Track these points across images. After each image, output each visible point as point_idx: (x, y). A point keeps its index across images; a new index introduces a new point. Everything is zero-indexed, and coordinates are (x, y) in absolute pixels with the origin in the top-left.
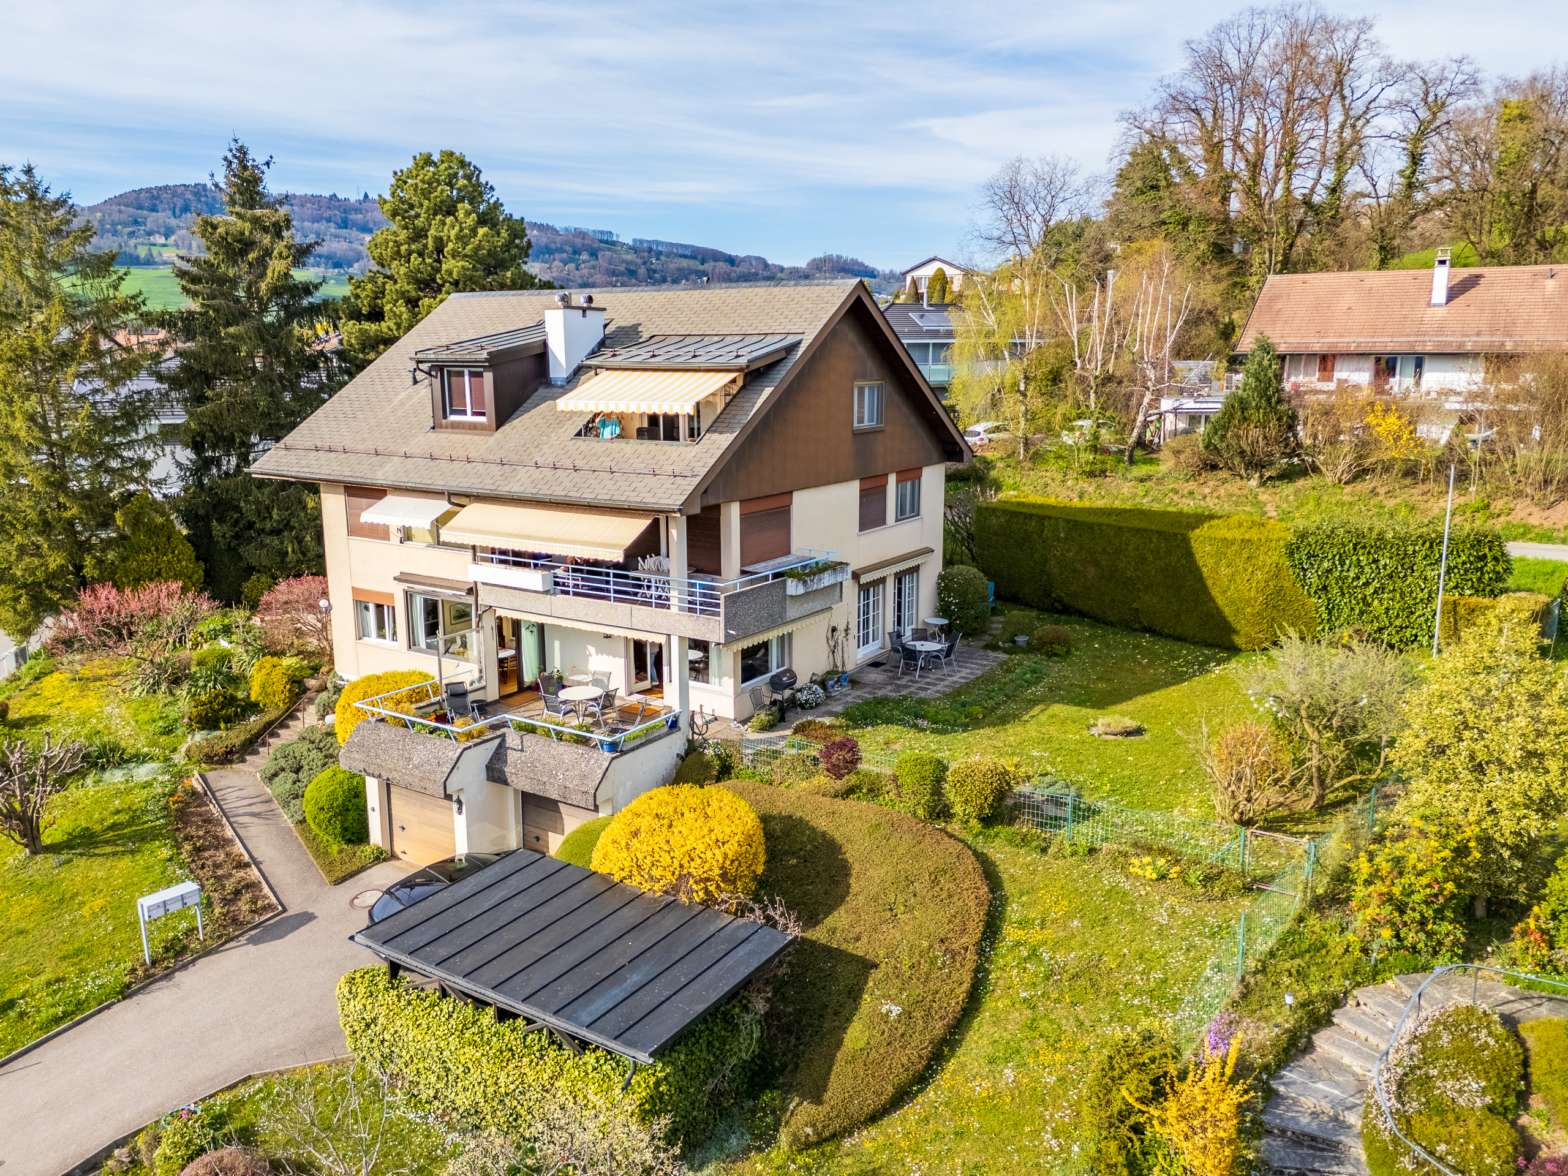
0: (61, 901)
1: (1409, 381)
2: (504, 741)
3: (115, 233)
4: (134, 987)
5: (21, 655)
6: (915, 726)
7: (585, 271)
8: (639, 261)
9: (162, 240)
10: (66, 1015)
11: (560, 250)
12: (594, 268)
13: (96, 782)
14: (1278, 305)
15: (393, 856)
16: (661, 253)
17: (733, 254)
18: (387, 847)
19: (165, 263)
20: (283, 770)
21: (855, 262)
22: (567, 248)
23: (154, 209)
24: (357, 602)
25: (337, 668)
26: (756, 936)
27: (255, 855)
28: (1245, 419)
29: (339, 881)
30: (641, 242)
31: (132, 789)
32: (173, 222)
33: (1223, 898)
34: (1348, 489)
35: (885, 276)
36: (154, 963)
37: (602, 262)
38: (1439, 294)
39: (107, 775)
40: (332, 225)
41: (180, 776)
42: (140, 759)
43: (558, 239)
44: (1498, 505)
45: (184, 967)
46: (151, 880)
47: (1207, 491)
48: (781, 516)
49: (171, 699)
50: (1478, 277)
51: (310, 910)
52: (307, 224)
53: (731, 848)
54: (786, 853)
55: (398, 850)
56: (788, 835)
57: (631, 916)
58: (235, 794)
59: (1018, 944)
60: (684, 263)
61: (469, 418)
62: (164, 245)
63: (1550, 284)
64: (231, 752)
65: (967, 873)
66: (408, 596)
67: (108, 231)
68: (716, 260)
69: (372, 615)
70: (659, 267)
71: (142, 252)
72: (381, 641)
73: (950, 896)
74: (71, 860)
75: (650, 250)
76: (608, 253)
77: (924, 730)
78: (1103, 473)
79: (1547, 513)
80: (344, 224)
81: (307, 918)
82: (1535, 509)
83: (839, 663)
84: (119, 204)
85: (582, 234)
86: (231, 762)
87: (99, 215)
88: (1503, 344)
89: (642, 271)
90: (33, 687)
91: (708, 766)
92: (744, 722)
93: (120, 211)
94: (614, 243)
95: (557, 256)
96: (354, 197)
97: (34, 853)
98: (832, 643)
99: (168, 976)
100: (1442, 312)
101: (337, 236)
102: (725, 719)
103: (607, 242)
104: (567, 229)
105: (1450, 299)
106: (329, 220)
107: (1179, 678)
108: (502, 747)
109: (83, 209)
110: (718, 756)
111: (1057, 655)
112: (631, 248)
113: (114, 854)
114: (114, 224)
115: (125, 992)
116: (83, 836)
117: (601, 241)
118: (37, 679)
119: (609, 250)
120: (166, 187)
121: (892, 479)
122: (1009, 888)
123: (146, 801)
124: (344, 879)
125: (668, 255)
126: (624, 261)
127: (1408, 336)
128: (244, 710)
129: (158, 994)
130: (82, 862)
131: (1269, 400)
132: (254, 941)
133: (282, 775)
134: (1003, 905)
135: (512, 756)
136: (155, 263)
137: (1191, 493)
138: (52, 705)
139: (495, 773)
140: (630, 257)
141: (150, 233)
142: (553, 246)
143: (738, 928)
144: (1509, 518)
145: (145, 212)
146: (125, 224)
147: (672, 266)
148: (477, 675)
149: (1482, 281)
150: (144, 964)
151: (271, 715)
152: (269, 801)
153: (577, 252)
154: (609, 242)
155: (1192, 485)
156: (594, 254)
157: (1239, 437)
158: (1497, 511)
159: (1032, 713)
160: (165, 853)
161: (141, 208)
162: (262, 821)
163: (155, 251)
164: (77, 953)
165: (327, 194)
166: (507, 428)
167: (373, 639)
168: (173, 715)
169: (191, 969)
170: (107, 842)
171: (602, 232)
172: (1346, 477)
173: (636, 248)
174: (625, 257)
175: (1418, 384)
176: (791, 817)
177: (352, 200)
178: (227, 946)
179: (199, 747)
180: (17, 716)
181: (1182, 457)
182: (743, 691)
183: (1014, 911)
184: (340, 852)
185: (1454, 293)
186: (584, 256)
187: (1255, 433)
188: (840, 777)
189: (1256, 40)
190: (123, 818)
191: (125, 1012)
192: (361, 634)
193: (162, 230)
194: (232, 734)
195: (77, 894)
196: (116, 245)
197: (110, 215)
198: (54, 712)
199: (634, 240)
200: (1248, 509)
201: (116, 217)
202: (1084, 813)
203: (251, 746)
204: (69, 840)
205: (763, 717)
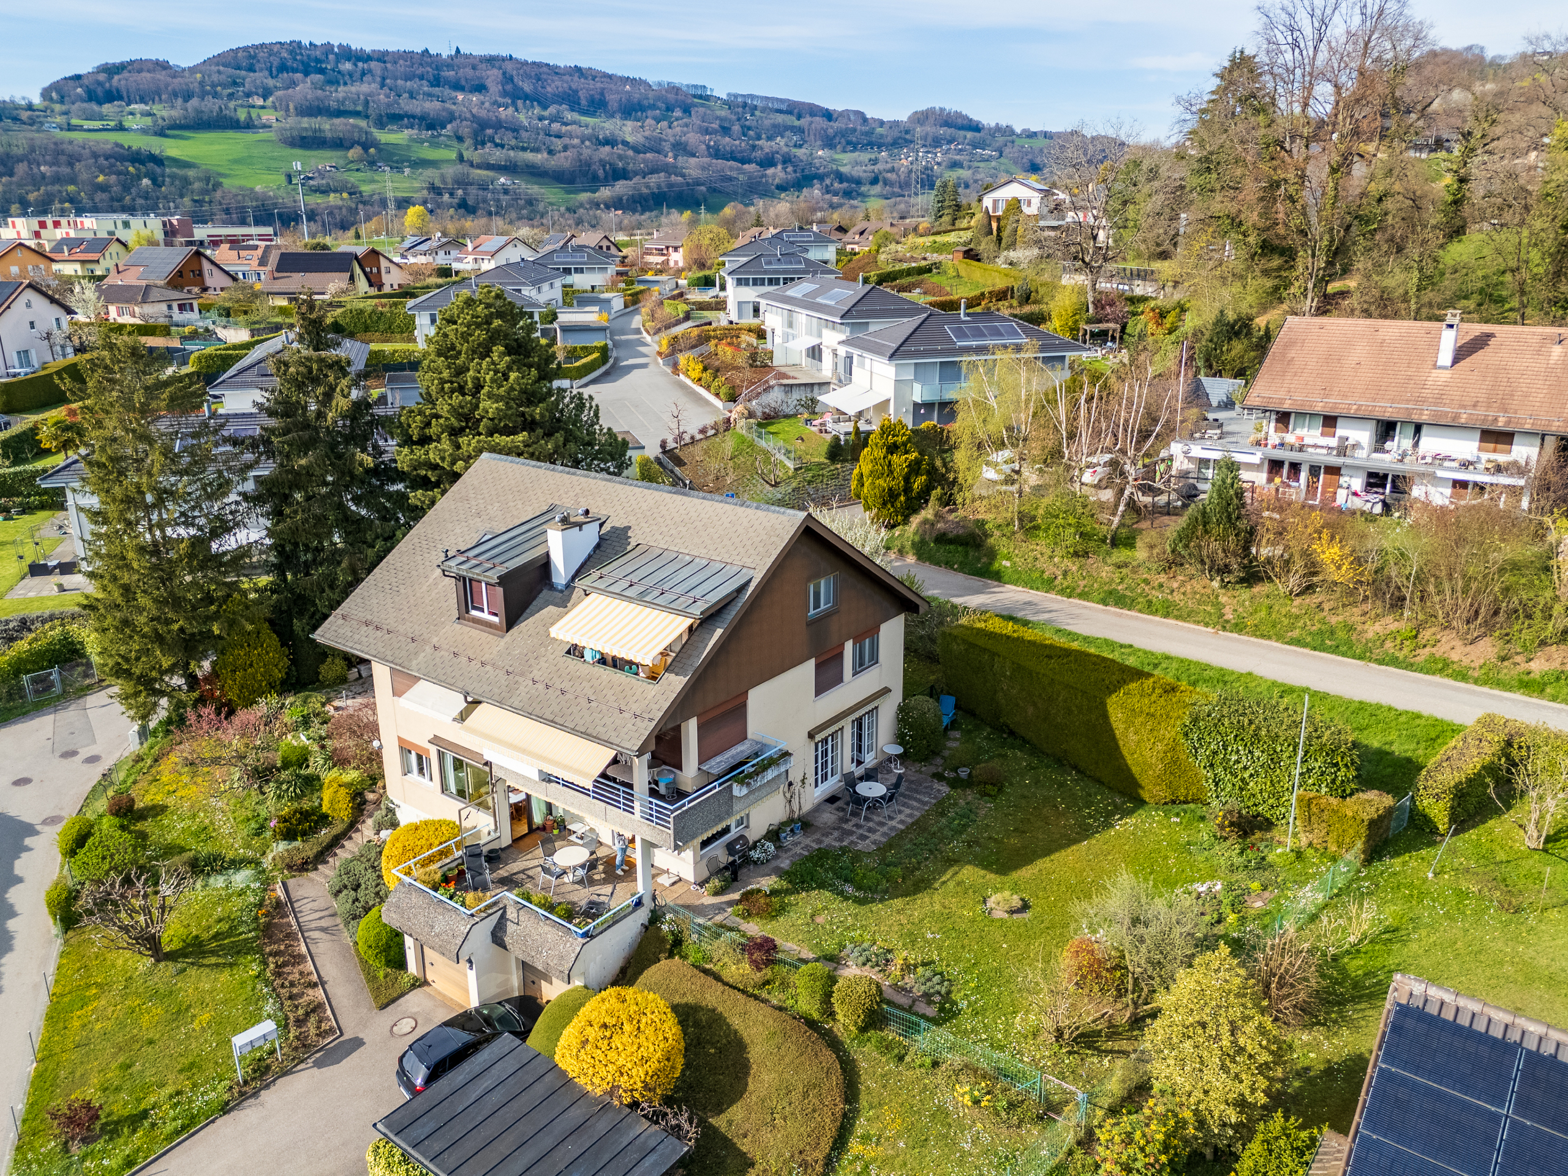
0: (179, 1012)
1: (1407, 443)
2: (505, 912)
3: (215, 95)
4: (232, 1104)
5: (143, 733)
6: (841, 893)
7: (678, 129)
8: (734, 117)
9: (260, 102)
10: (184, 1128)
11: (653, 107)
12: (687, 125)
13: (204, 887)
14: (1292, 354)
15: (425, 983)
16: (755, 107)
17: (831, 107)
18: (420, 976)
19: (264, 126)
20: (345, 887)
21: (959, 115)
22: (660, 104)
23: (251, 69)
24: (401, 748)
25: (389, 793)
26: (662, 1146)
27: (322, 974)
28: (1206, 532)
29: (383, 1007)
30: (736, 96)
31: (230, 896)
32: (271, 82)
33: (1019, 1127)
34: (1298, 601)
35: (990, 129)
36: (246, 1082)
37: (695, 120)
38: (1445, 357)
39: (212, 880)
40: (425, 82)
41: (267, 884)
42: (237, 864)
43: (651, 95)
44: (1426, 635)
45: (267, 1086)
46: (244, 997)
47: (1175, 585)
48: (738, 711)
49: (261, 797)
50: (1490, 336)
51: (361, 1036)
52: (400, 82)
53: (653, 1065)
54: (708, 1042)
55: (429, 978)
56: (710, 1027)
57: (576, 1114)
58: (309, 906)
59: (857, 1158)
60: (780, 118)
61: (485, 616)
62: (263, 107)
63: (1557, 350)
64: (306, 863)
65: (830, 1090)
66: (441, 756)
67: (208, 93)
68: (812, 115)
69: (413, 758)
70: (754, 124)
71: (242, 115)
72: (420, 779)
73: (814, 1111)
74: (185, 970)
75: (745, 105)
76: (701, 110)
77: (847, 899)
78: (1086, 555)
79: (1469, 648)
80: (436, 82)
81: (357, 1043)
82: (1458, 643)
83: (796, 808)
84: (218, 64)
85: (675, 89)
86: (307, 870)
87: (199, 76)
88: (1496, 420)
89: (736, 128)
90: (154, 771)
91: (663, 940)
92: (701, 884)
93: (219, 72)
94: (707, 98)
95: (649, 113)
96: (446, 52)
97: (158, 961)
98: (788, 795)
99: (255, 1094)
100: (1445, 375)
101: (430, 95)
102: (687, 881)
103: (700, 97)
104: (659, 84)
105: (1456, 360)
106: (421, 78)
107: (1085, 832)
108: (503, 917)
109: (184, 70)
110: (672, 932)
111: (989, 795)
112: (725, 102)
113: (217, 965)
114: (214, 86)
115: (225, 1109)
116: (193, 945)
117: (695, 96)
118: (156, 761)
119: (703, 105)
120: (262, 45)
121: (849, 646)
122: (864, 1102)
123: (242, 910)
124: (387, 1005)
125: (763, 110)
126: (717, 118)
127: (1408, 401)
128: (316, 823)
129: (248, 1111)
130: (193, 972)
131: (1229, 517)
132: (319, 1064)
133: (345, 892)
134: (854, 1118)
135: (511, 928)
136: (255, 127)
137: (1161, 586)
138: (169, 793)
139: (498, 937)
140: (723, 113)
141: (248, 95)
142: (646, 103)
143: (650, 1136)
144: (1434, 650)
145: (243, 73)
146: (224, 86)
147: (767, 123)
148: (493, 827)
149: (1492, 342)
150: (238, 1084)
151: (338, 828)
152: (334, 915)
153: (669, 109)
154: (705, 97)
155: (1162, 578)
156: (687, 110)
157: (1200, 547)
158: (1424, 642)
159: (944, 879)
160: (255, 969)
161: (239, 68)
162: (328, 937)
163: (254, 113)
164: (192, 1065)
165: (419, 50)
166: (515, 630)
167: (415, 775)
168: (264, 814)
169: (273, 1088)
170: (213, 953)
171: (695, 87)
172: (1297, 590)
173: (730, 103)
174: (718, 113)
175: (1416, 445)
176: (714, 1010)
177: (444, 56)
178: (299, 1067)
179: (282, 858)
180: (142, 805)
181: (1155, 551)
182: (702, 857)
183: (861, 1126)
184: (386, 976)
185: (1461, 354)
186: (678, 113)
187: (1215, 545)
188: (759, 969)
189: (1328, 11)
190: (224, 927)
191: (225, 1125)
192: (406, 771)
193: (260, 91)
194: (307, 846)
195: (190, 1006)
196: (216, 108)
197: (209, 76)
198: (171, 801)
199: (729, 95)
200: (1209, 608)
201: (215, 78)
202: (947, 1013)
203: (321, 857)
204: (184, 948)
205: (716, 882)
